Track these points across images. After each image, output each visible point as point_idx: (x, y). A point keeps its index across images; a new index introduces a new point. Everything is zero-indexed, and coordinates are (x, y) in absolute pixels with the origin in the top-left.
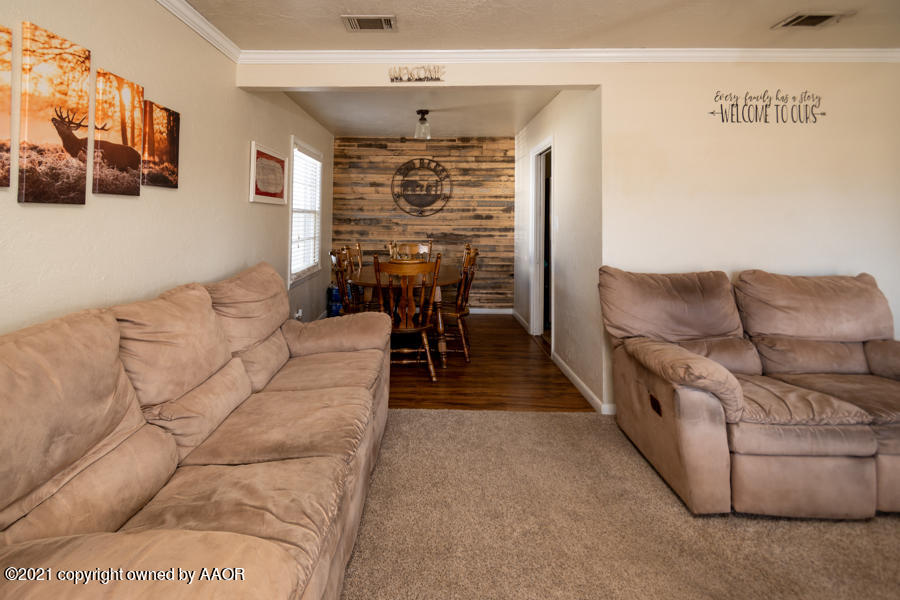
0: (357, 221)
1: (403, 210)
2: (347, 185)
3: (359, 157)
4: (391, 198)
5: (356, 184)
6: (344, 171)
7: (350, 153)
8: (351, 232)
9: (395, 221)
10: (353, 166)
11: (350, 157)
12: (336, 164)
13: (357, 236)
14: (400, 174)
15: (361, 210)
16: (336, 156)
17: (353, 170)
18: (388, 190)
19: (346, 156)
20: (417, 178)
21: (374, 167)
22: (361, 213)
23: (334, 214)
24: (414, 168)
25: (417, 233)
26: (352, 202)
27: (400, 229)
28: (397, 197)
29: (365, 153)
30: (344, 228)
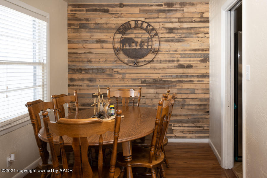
0: (87, 71)
1: (121, 61)
2: (78, 42)
3: (87, 20)
4: (112, 52)
5: (86, 41)
6: (76, 30)
7: (80, 17)
8: (83, 79)
9: (116, 70)
10: (83, 26)
11: (80, 20)
12: (69, 25)
13: (87, 82)
14: (120, 33)
15: (90, 61)
16: (69, 19)
17: (83, 30)
18: (110, 45)
19: (76, 19)
20: (132, 36)
21: (99, 28)
22: (89, 64)
23: (69, 65)
24: (130, 28)
25: (134, 80)
26: (83, 56)
27: (120, 76)
28: (117, 51)
29: (91, 16)
30: (76, 76)
